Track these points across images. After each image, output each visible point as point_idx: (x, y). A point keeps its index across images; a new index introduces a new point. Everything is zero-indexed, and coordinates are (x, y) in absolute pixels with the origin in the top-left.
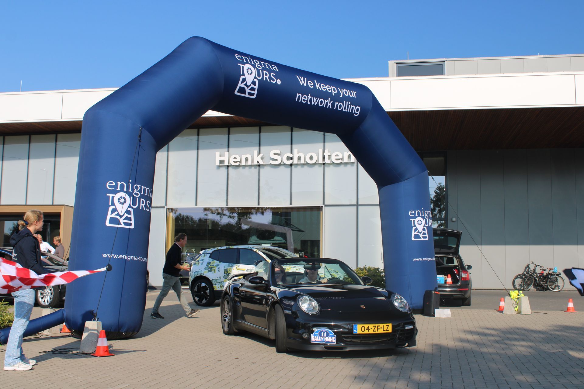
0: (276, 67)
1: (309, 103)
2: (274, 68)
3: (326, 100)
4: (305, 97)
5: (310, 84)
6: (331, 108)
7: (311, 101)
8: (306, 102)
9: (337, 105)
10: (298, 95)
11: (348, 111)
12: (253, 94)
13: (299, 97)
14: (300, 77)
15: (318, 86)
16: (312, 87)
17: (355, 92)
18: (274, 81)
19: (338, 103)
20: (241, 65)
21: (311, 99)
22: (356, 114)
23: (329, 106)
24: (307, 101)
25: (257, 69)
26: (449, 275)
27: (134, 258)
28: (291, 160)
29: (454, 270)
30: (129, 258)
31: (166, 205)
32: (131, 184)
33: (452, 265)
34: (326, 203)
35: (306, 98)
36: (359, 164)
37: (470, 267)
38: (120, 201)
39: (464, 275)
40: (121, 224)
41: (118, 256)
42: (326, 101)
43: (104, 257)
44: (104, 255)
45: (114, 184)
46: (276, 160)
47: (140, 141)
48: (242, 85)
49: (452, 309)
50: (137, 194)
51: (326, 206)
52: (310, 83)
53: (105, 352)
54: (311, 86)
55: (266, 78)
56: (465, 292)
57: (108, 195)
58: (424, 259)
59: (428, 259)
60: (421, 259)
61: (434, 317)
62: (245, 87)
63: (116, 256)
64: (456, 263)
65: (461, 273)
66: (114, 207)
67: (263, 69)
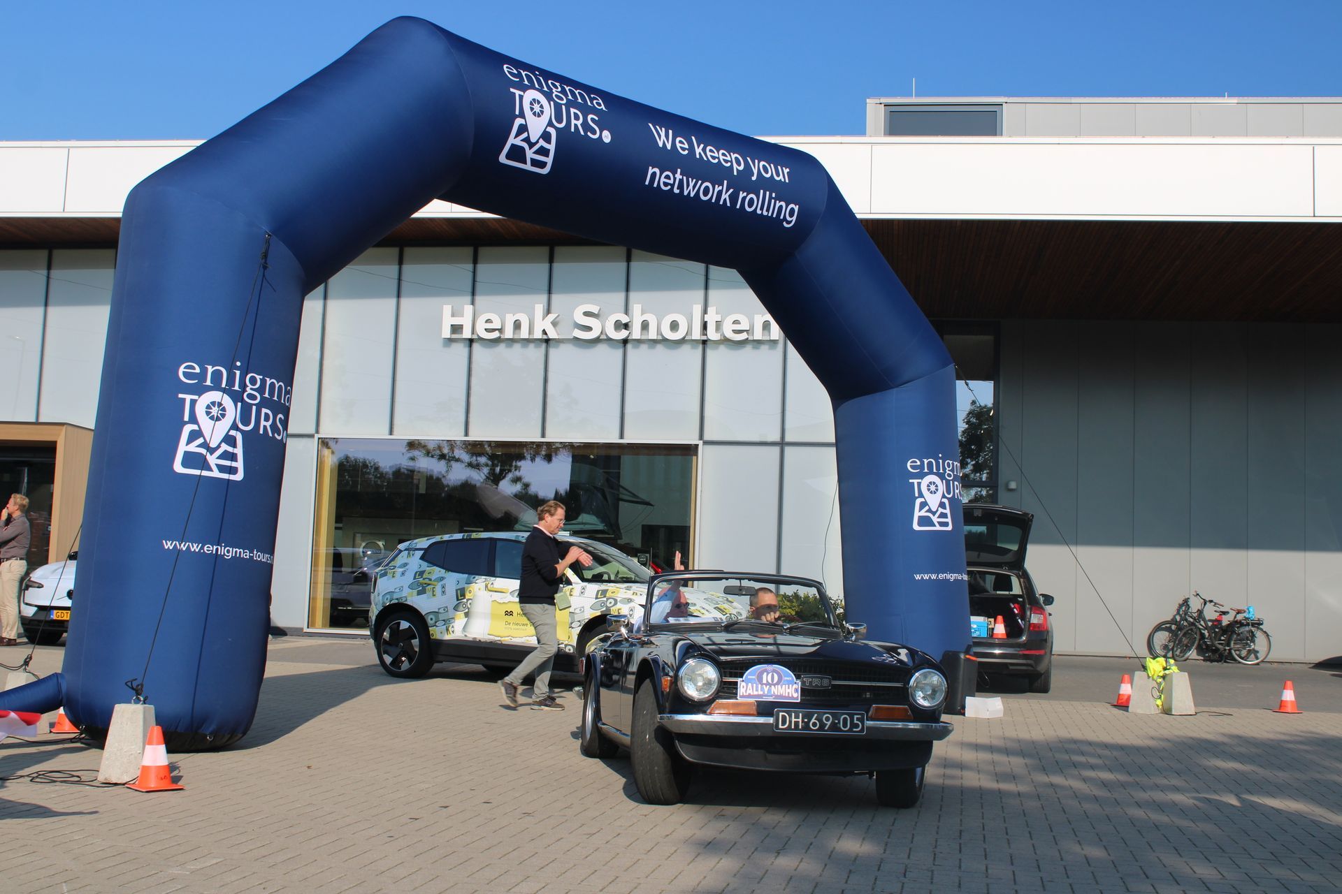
0: (601, 101)
1: (676, 191)
2: (595, 102)
3: (717, 186)
4: (668, 177)
5: (681, 145)
6: (728, 204)
7: (681, 187)
8: (669, 187)
9: (744, 198)
10: (651, 170)
11: (770, 215)
12: (542, 165)
13: (654, 174)
14: (658, 127)
15: (698, 150)
16: (686, 152)
17: (788, 170)
18: (594, 132)
19: (745, 194)
20: (518, 93)
21: (681, 181)
22: (789, 222)
23: (725, 200)
24: (673, 186)
25: (556, 103)
26: (1000, 618)
27: (240, 552)
28: (626, 329)
29: (1013, 606)
30: (228, 552)
31: (317, 432)
32: (238, 373)
33: (1007, 593)
34: (707, 437)
35: (670, 179)
36: (790, 345)
37: (1049, 600)
38: (211, 412)
39: (1035, 619)
40: (210, 470)
41: (202, 548)
42: (717, 188)
43: (166, 548)
44: (167, 544)
45: (198, 370)
46: (589, 329)
47: (265, 268)
48: (518, 142)
49: (1005, 699)
50: (252, 397)
51: (706, 443)
52: (681, 142)
53: (162, 779)
54: (683, 149)
55: (576, 125)
56: (1038, 659)
57: (181, 396)
58: (941, 576)
59: (952, 577)
60: (934, 577)
61: (962, 717)
62: (525, 145)
63: (195, 548)
64: (1017, 589)
65: (1028, 613)
66: (195, 427)
67: (570, 104)
